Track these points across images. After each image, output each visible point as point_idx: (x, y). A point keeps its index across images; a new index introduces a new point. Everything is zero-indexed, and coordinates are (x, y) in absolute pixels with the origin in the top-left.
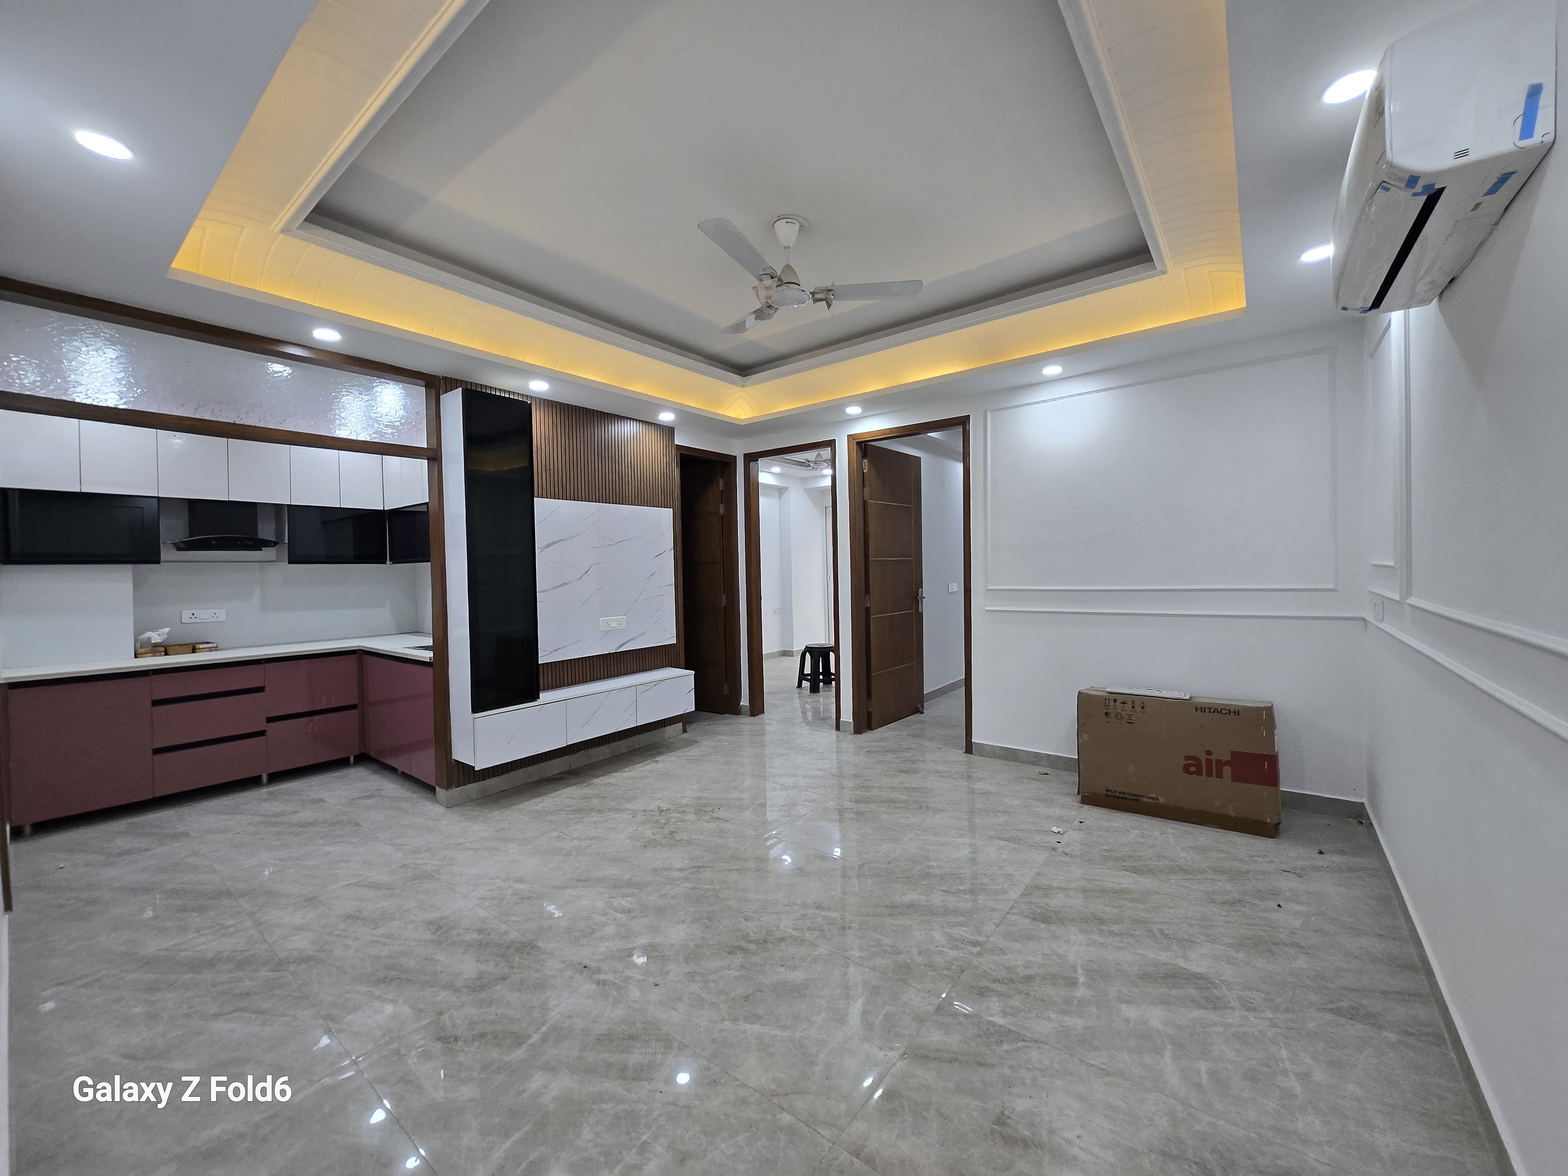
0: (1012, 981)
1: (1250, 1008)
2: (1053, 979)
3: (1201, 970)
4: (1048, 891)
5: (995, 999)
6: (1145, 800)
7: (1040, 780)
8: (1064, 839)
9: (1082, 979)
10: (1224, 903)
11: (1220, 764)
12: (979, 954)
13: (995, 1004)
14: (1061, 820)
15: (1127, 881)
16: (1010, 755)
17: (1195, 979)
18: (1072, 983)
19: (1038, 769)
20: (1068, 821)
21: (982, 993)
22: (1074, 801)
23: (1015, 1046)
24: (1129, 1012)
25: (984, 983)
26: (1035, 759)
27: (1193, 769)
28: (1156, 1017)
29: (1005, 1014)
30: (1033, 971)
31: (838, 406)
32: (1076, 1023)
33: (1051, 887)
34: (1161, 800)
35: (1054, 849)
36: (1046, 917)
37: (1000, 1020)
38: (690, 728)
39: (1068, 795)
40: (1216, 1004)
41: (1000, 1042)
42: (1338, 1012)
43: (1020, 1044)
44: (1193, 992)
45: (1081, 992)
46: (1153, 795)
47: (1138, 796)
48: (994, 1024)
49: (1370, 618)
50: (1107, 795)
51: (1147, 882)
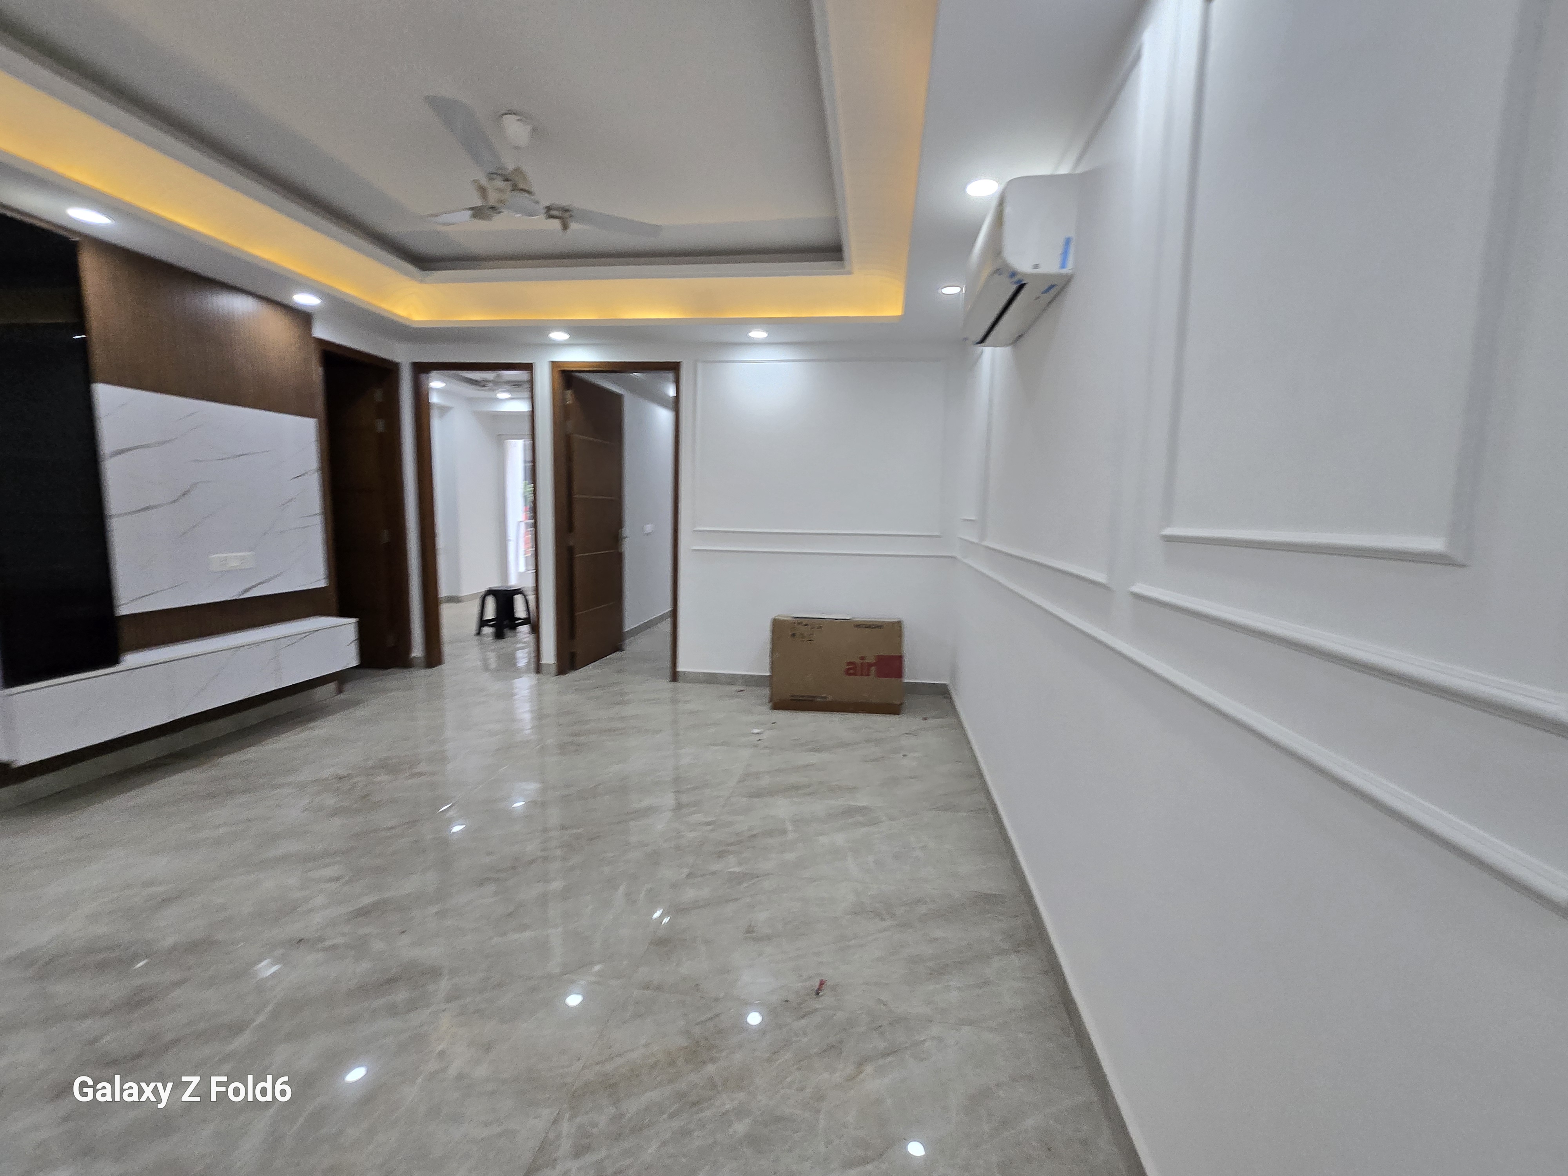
0: (741, 842)
1: (892, 819)
2: (770, 833)
3: (864, 804)
4: (757, 775)
5: (731, 856)
6: (819, 700)
7: (737, 697)
8: (764, 736)
9: (790, 828)
10: (874, 760)
11: (870, 665)
12: (712, 830)
13: (732, 859)
14: (758, 724)
15: (813, 758)
16: (711, 679)
17: (861, 810)
18: (784, 832)
19: (735, 688)
20: (762, 724)
21: (721, 855)
22: (766, 708)
23: (753, 881)
24: (823, 840)
25: (721, 849)
26: (731, 680)
27: (851, 671)
28: (840, 839)
29: (740, 864)
30: (755, 832)
31: (541, 329)
32: (790, 856)
33: (759, 773)
34: (830, 698)
35: (756, 746)
36: (758, 794)
37: (737, 869)
38: (347, 686)
39: (763, 704)
40: (875, 822)
41: (740, 883)
42: (938, 809)
43: (756, 880)
44: (861, 819)
45: (791, 836)
46: (824, 695)
47: (814, 697)
48: (734, 873)
49: (959, 557)
50: (791, 700)
51: (825, 756)
